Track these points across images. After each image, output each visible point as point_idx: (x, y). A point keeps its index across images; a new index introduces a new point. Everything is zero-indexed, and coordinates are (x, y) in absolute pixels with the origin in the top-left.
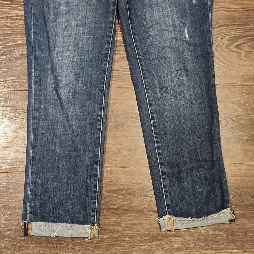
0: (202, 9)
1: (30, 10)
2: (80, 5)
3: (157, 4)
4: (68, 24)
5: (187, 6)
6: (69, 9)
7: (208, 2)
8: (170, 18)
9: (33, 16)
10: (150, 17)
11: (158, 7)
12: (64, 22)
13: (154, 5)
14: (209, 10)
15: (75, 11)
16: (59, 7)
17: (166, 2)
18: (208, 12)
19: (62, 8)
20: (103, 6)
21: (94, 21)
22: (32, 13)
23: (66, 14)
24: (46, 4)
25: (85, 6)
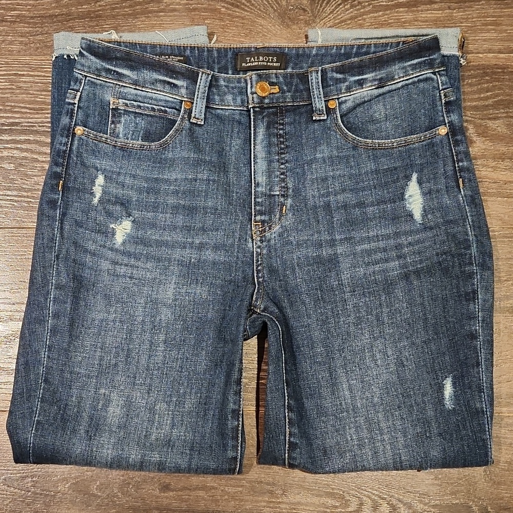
0: (468, 425)
1: (33, 411)
2: (157, 407)
3: (353, 410)
4: (120, 452)
5: (430, 413)
6: (128, 415)
7: (485, 410)
8: (388, 447)
9: (36, 426)
10: (338, 443)
11: (357, 417)
12: (110, 446)
13: (345, 414)
14: (487, 429)
15: (143, 421)
16: (105, 407)
17: (374, 406)
18: (485, 434)
19: (111, 409)
20: (213, 415)
21: (188, 452)
22: (36, 419)
23: (119, 427)
24: (74, 399)
25: (168, 414)
